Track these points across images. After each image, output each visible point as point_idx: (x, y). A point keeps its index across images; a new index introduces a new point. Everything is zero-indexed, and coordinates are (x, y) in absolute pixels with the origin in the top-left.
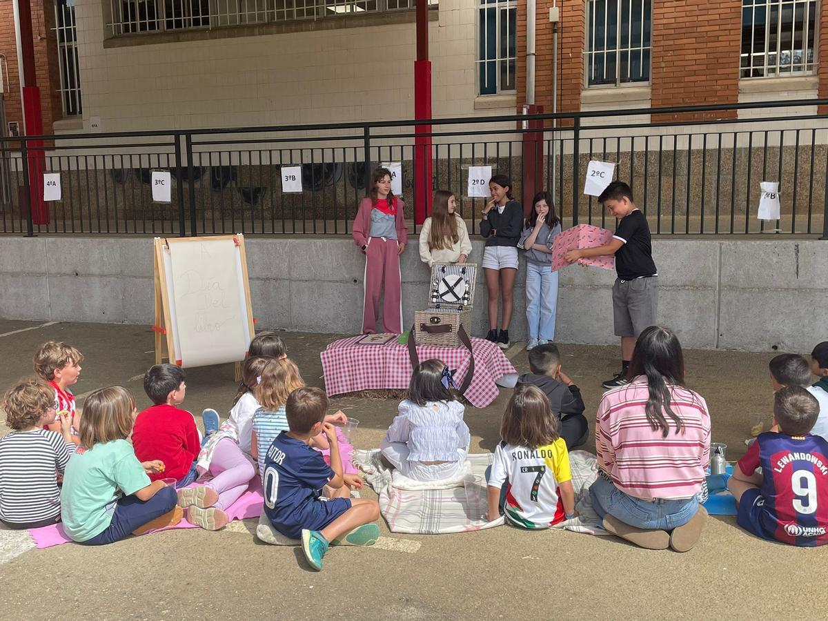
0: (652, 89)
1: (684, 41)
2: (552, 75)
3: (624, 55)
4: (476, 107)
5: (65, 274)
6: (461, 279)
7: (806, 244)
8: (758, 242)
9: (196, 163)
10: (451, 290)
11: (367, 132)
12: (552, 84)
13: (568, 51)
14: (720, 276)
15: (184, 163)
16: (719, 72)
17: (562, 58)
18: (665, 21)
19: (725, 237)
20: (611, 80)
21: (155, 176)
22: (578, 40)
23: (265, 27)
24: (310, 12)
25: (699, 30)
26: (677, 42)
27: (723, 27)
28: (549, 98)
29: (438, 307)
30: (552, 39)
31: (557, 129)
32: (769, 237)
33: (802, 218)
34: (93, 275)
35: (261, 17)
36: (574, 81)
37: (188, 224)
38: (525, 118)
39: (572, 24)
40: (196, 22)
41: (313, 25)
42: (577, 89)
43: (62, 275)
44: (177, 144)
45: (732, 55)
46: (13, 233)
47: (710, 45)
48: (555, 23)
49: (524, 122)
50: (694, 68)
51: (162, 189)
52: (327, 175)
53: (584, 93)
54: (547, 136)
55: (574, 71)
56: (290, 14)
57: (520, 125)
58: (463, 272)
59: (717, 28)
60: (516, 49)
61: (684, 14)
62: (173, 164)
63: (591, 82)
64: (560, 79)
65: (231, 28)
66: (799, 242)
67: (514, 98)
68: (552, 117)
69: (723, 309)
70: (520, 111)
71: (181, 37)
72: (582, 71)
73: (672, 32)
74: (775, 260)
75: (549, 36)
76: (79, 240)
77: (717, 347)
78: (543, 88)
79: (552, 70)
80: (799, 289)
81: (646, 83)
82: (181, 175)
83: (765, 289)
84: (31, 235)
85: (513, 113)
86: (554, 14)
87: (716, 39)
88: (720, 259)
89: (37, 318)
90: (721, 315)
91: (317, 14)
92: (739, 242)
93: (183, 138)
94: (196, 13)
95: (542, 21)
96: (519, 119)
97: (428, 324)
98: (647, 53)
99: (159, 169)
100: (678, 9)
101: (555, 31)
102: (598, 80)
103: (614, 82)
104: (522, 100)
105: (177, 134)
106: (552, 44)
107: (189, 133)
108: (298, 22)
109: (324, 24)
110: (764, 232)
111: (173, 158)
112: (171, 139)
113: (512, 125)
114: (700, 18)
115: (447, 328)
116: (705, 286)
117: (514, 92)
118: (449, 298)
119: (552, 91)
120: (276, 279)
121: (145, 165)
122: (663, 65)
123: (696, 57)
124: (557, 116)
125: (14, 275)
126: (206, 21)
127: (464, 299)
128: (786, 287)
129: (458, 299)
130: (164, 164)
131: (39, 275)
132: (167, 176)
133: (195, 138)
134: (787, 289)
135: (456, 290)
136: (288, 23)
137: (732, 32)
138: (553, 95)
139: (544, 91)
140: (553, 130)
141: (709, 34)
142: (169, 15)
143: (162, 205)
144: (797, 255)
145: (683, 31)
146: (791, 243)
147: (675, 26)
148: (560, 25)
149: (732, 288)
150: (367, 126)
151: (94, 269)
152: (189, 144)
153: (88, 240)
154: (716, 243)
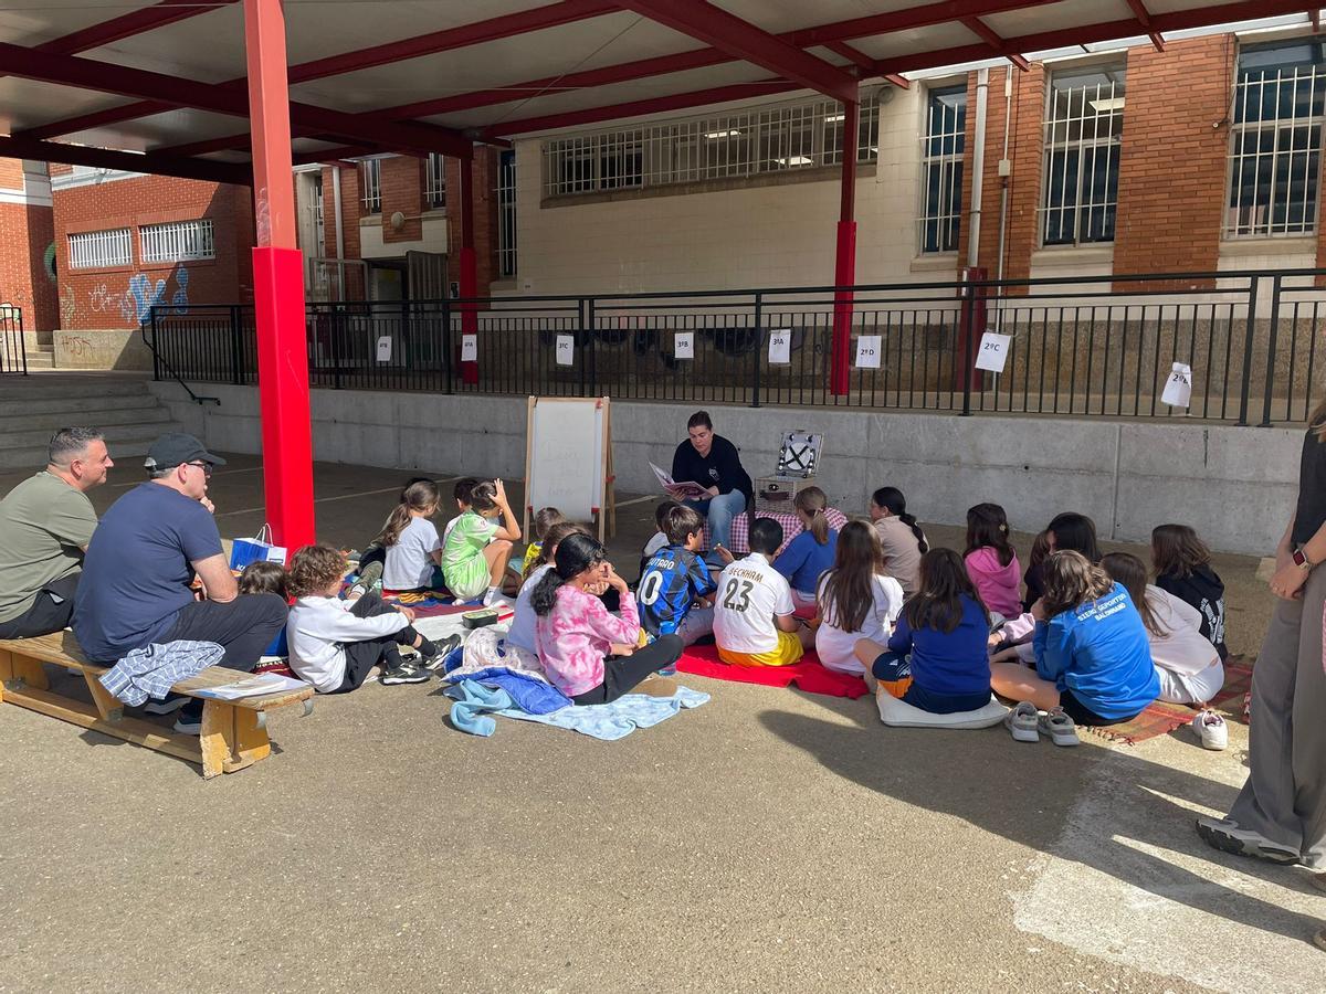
0: (1115, 251)
1: (1154, 197)
2: (999, 235)
3: (1085, 212)
4: (914, 269)
5: (476, 432)
6: (806, 447)
7: (1217, 431)
8: (1162, 426)
9: (597, 327)
10: (796, 458)
11: (758, 299)
12: (999, 245)
13: (1019, 208)
14: (1118, 462)
15: (587, 326)
16: (1197, 231)
17: (1011, 216)
18: (1133, 174)
19: (1127, 419)
20: (1068, 239)
21: (561, 339)
22: (1031, 197)
23: (695, 186)
24: (743, 169)
25: (1173, 183)
26: (1147, 198)
27: (1202, 181)
28: (995, 260)
29: (784, 474)
30: (1001, 195)
31: (1001, 298)
32: (1178, 421)
33: (1215, 402)
34: (500, 433)
35: (693, 175)
36: (1024, 241)
37: (587, 388)
38: (965, 285)
39: (1024, 178)
40: (629, 181)
41: (743, 183)
42: (1026, 251)
43: (473, 432)
44: (581, 309)
45: (1212, 212)
46: (434, 391)
47: (1187, 201)
48: (1005, 177)
49: (964, 289)
50: (1167, 227)
51: (565, 353)
52: (750, 341)
53: (1036, 255)
54: (990, 304)
55: (1025, 230)
56: (722, 171)
57: (959, 292)
58: (810, 440)
59: (1195, 182)
60: (960, 204)
61: (1156, 166)
62: (576, 327)
63: (1046, 243)
64: (1009, 237)
65: (662, 187)
66: (1209, 428)
67: (956, 259)
68: (997, 284)
69: (1121, 497)
70: (960, 275)
71: (613, 196)
72: (1034, 230)
73: (1141, 186)
74: (1180, 446)
75: (998, 192)
76: (489, 399)
77: (1113, 538)
78: (989, 249)
79: (1000, 229)
80: (1208, 480)
81: (1110, 244)
82: (582, 339)
83: (1168, 478)
84: (449, 393)
85: (954, 279)
86: (1005, 167)
87: (1194, 194)
88: (1120, 441)
89: (448, 472)
90: (1119, 503)
91: (750, 170)
92: (1141, 425)
93: (586, 303)
94: (629, 171)
95: (990, 175)
96: (958, 285)
97: (767, 490)
98: (1112, 210)
99: (565, 332)
100: (1149, 160)
101: (1004, 186)
102: (1052, 241)
103: (1072, 241)
104: (963, 263)
105: (581, 299)
106: (1001, 200)
107: (592, 299)
108: (729, 179)
109: (755, 182)
110: (1173, 415)
111: (576, 322)
112: (576, 304)
113: (952, 292)
114: (1175, 171)
115: (785, 496)
116: (1101, 471)
117: (956, 252)
118: (794, 466)
119: (998, 252)
120: (664, 445)
121: (551, 328)
122: (1129, 224)
123: (1169, 215)
124: (1003, 283)
125: (432, 430)
126: (638, 180)
127: (809, 467)
128: (1191, 476)
129: (803, 467)
130: (568, 327)
131: (453, 431)
132: (569, 340)
133: (597, 303)
134: (1193, 479)
135: (801, 459)
136: (719, 181)
137: (1213, 187)
138: (998, 257)
139: (988, 254)
140: (998, 298)
141: (1186, 189)
142: (604, 175)
143: (564, 367)
144: (1206, 441)
145: (1154, 185)
146: (1200, 428)
147: (1144, 179)
148: (1010, 180)
149: (1132, 474)
150: (759, 293)
151: (501, 428)
152: (592, 309)
153: (497, 399)
154: (1116, 425)
